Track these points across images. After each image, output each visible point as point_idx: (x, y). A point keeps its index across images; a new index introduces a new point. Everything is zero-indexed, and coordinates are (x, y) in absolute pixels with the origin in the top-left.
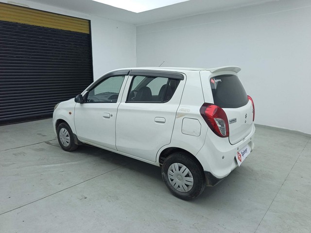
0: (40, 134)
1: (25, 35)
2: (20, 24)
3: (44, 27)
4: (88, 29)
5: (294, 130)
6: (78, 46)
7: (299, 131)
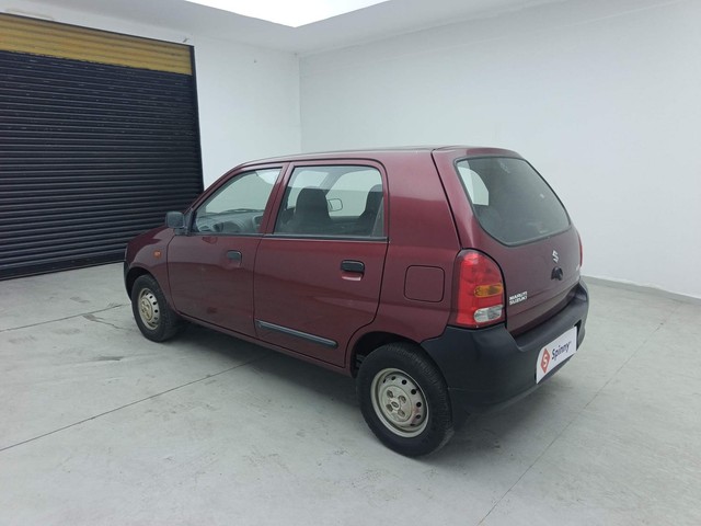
0: (75, 299)
1: (47, 80)
2: (34, 56)
3: (88, 62)
4: (189, 65)
5: (647, 284)
6: (166, 103)
7: (658, 286)
